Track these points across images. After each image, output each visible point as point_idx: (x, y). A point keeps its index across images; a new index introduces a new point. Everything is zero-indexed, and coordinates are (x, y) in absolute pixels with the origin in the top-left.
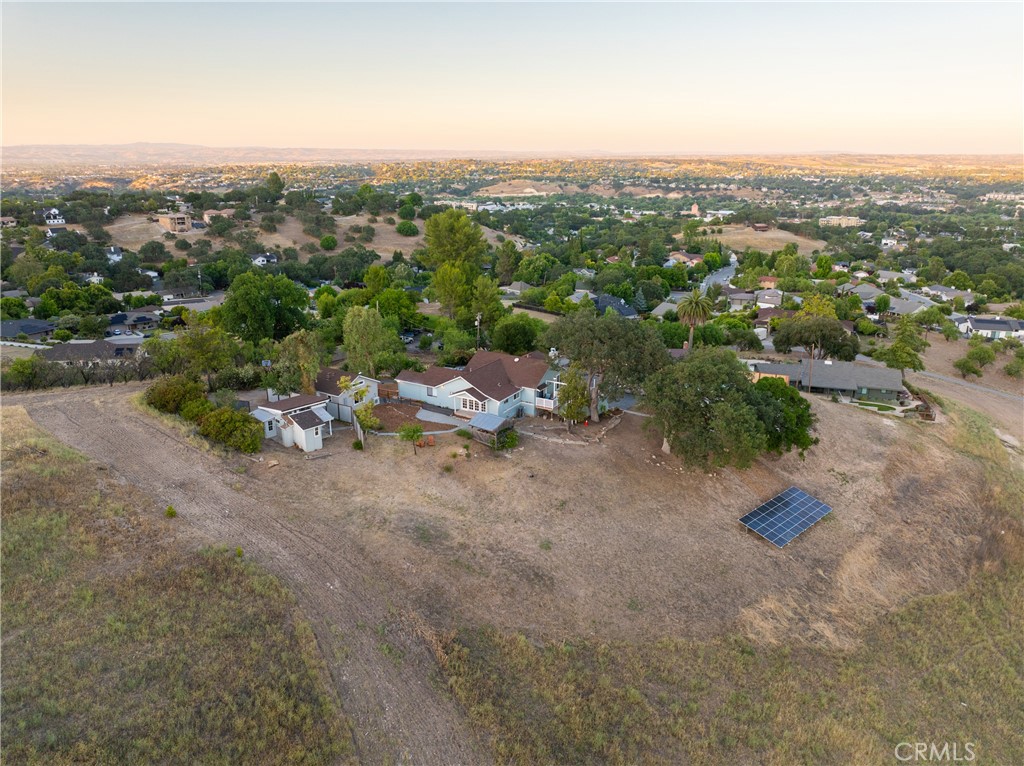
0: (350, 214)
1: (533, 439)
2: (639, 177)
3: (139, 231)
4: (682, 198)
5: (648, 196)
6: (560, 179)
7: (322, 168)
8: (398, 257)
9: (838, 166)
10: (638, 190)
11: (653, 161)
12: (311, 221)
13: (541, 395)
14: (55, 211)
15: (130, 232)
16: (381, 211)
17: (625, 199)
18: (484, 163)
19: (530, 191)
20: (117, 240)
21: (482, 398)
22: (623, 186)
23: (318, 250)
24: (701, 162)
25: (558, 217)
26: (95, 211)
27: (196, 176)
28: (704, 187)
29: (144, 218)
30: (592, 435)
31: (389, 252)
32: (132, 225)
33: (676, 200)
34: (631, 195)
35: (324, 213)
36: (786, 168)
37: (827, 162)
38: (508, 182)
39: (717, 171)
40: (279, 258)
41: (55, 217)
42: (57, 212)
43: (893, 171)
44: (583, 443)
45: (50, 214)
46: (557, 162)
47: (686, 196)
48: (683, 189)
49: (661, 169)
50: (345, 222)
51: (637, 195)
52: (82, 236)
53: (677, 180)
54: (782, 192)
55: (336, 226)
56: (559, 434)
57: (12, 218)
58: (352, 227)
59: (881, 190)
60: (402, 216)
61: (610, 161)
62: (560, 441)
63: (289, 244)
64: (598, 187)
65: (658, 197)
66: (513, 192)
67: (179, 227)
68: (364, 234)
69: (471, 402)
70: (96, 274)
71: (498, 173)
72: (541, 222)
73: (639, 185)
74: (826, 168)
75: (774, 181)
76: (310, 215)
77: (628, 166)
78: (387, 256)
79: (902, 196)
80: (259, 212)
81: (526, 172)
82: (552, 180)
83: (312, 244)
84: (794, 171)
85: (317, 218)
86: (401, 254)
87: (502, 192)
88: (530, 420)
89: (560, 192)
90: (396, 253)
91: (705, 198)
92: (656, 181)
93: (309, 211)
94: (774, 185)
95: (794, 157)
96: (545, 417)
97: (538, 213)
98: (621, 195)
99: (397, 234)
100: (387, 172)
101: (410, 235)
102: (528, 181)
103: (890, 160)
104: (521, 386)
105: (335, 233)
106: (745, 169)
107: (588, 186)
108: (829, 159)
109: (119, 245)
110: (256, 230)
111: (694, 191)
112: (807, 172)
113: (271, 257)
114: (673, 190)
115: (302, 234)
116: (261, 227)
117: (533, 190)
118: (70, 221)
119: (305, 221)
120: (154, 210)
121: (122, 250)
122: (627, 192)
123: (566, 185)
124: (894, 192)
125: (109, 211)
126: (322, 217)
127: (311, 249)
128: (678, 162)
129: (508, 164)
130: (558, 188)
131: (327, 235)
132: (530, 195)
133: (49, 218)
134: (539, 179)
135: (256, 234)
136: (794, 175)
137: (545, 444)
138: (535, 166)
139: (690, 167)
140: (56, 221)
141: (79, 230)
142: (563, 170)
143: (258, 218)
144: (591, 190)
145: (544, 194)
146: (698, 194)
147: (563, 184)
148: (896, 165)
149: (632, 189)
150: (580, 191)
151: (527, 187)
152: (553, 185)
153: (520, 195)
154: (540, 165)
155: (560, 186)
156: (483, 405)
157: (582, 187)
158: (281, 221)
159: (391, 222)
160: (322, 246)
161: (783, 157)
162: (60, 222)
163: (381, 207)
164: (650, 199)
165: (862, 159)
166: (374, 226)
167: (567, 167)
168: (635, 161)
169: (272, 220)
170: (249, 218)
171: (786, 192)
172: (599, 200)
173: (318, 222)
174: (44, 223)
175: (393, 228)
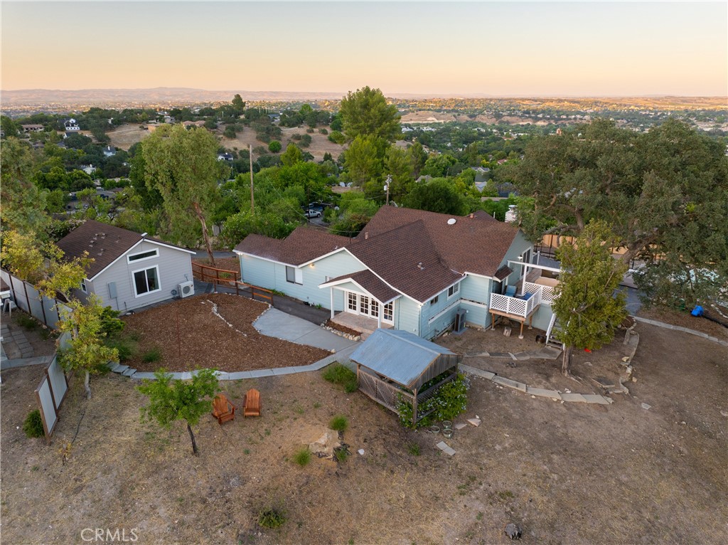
0: (293, 126)
1: (495, 390)
2: (514, 110)
3: (132, 136)
4: (547, 126)
5: (521, 123)
6: (453, 110)
7: (282, 103)
8: (328, 157)
9: (666, 104)
10: (514, 119)
11: (523, 100)
12: (262, 131)
13: (499, 289)
14: (72, 121)
15: (126, 137)
16: (317, 124)
17: (504, 126)
18: (399, 100)
19: (432, 119)
20: (116, 143)
21: (385, 294)
22: (503, 116)
23: (266, 152)
24: (560, 101)
25: (453, 136)
26: (102, 122)
28: (565, 117)
29: (137, 127)
30: (611, 375)
31: (321, 154)
32: (128, 132)
33: (543, 126)
34: (508, 122)
35: (273, 125)
36: (625, 106)
37: (658, 102)
38: (416, 113)
39: (573, 107)
40: (235, 157)
41: (73, 126)
42: (74, 122)
43: (711, 108)
44: (599, 399)
45: (69, 123)
46: (452, 99)
47: (550, 124)
48: (548, 119)
49: (530, 106)
50: (288, 132)
51: (513, 123)
52: (89, 138)
53: (543, 112)
54: (625, 121)
55: (282, 135)
56: (548, 377)
57: (41, 126)
58: (294, 136)
59: (705, 121)
60: (334, 128)
61: (491, 100)
62: (554, 395)
63: (244, 147)
64: (483, 117)
65: (529, 124)
66: (419, 120)
68: (303, 141)
69: (364, 300)
70: (91, 165)
71: (409, 107)
72: (441, 139)
73: (514, 116)
74: (657, 105)
75: (618, 114)
76: (262, 126)
77: (505, 103)
78: (318, 157)
79: (723, 125)
80: (224, 124)
81: (429, 106)
82: (449, 112)
83: (262, 148)
84: (632, 107)
85: (267, 128)
86: (330, 156)
87: (411, 120)
88: (479, 338)
89: (454, 120)
90: (326, 155)
91: (565, 125)
92: (528, 112)
93: (262, 123)
94: (619, 117)
95: (630, 99)
96: (507, 332)
97: (438, 133)
98: (500, 122)
99: (329, 141)
100: (328, 106)
101: (339, 143)
102: (430, 112)
103: (706, 101)
104: (462, 269)
105: (280, 140)
106: (594, 106)
107: (475, 116)
108: (659, 100)
109: (116, 146)
110: (221, 136)
111: (556, 120)
112: (642, 108)
113: (229, 156)
114: (540, 119)
115: (255, 140)
116: (224, 134)
117: (434, 119)
118: (83, 128)
119: (258, 131)
120: (147, 121)
121: (117, 149)
122: (505, 120)
123: (459, 115)
124: (716, 122)
125: (112, 121)
126: (271, 127)
127: (261, 151)
128: (543, 101)
129: (416, 101)
130: (453, 117)
131: (273, 141)
132: (431, 122)
133: (68, 125)
134: (439, 111)
135: (220, 139)
136: (633, 110)
137: (522, 401)
138: (436, 102)
139: (552, 104)
140: (73, 128)
141: (87, 134)
142: (457, 105)
143: (223, 128)
144: (478, 119)
145: (442, 121)
146: (560, 122)
147: (456, 114)
148: (712, 104)
149: (509, 118)
150: (469, 119)
151: (430, 116)
152: (449, 115)
153: (424, 122)
154: (440, 101)
155: (455, 116)
156: (388, 308)
157: (471, 116)
158: (240, 130)
159: (325, 132)
160: (270, 149)
161: (622, 98)
162: (76, 128)
163: (317, 121)
164: (523, 125)
165: (684, 100)
166: (311, 135)
167: (459, 103)
168: (510, 99)
169: (233, 129)
170: (216, 127)
171: (628, 122)
172: (484, 126)
173: (268, 131)
174: (63, 129)
175: (326, 137)
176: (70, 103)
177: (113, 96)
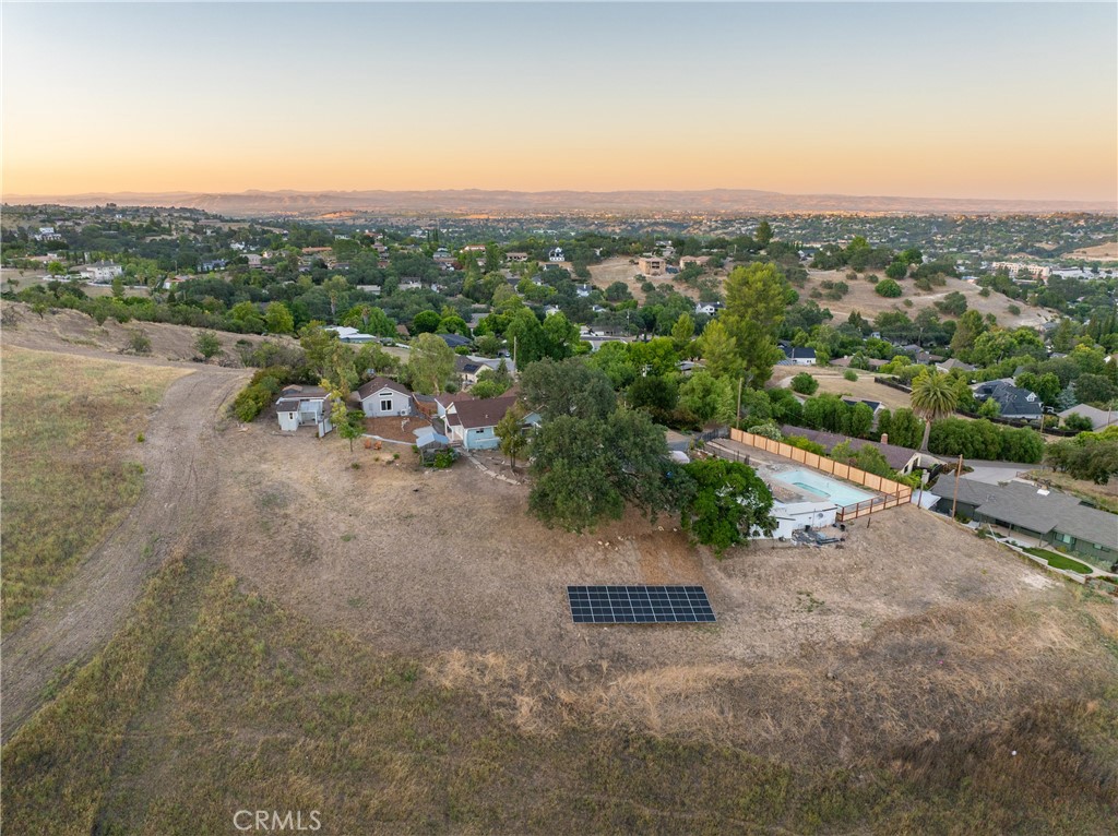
0: (830, 268)
3: (618, 272)
14: (559, 249)
15: (610, 273)
16: (866, 267)
18: (1101, 218)
20: (595, 279)
26: (590, 252)
27: (749, 223)
29: (627, 261)
31: (849, 312)
32: (615, 266)
35: (801, 266)
41: (558, 255)
42: (561, 251)
45: (554, 252)
50: (818, 276)
52: (569, 272)
55: (808, 280)
57: (525, 254)
58: (823, 282)
60: (889, 274)
67: (653, 270)
68: (834, 291)
70: (557, 306)
78: (842, 317)
86: (861, 315)
99: (872, 294)
101: (889, 296)
105: (802, 287)
109: (594, 283)
110: (721, 278)
113: (721, 306)
116: (729, 275)
118: (567, 259)
121: (594, 288)
125: (601, 252)
126: (796, 270)
131: (791, 289)
133: (553, 255)
135: (719, 282)
140: (556, 258)
141: (569, 267)
143: (731, 267)
159: (873, 280)
162: (561, 259)
163: (866, 262)
166: (850, 283)
170: (722, 266)
173: (789, 274)
174: (546, 259)
175: (873, 286)
176: (596, 210)
177: (652, 201)
